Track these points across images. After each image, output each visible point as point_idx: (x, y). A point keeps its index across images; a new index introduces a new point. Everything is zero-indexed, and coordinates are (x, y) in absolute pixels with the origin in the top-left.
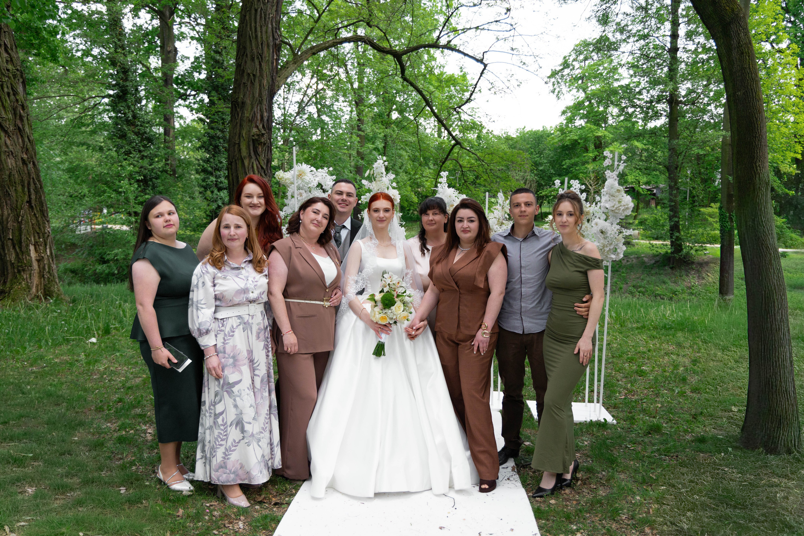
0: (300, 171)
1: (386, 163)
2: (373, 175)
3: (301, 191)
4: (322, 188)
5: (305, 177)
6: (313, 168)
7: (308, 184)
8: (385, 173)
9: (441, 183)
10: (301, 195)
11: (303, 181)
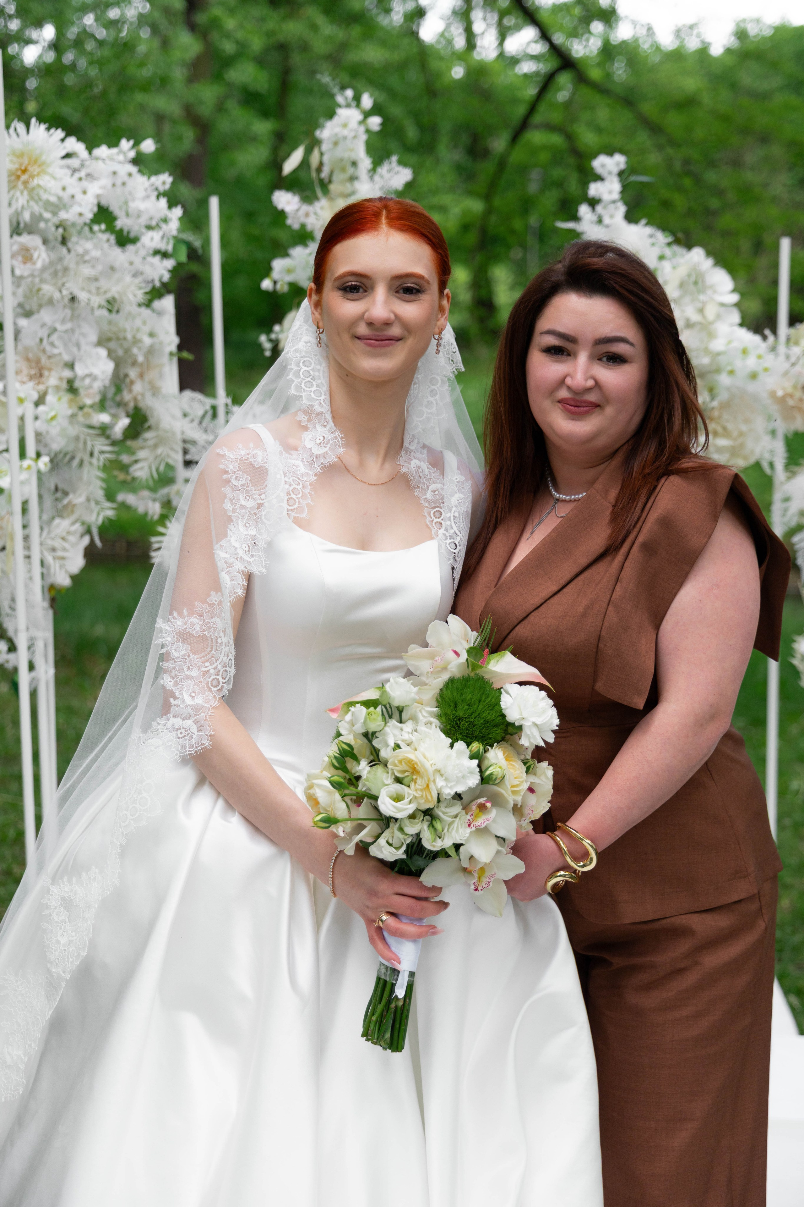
0: (20, 155)
1: (375, 122)
2: (319, 169)
3: (25, 239)
4: (111, 228)
5: (44, 181)
6: (73, 144)
7: (55, 208)
8: (366, 162)
9: (593, 203)
10: (26, 255)
11: (33, 194)
